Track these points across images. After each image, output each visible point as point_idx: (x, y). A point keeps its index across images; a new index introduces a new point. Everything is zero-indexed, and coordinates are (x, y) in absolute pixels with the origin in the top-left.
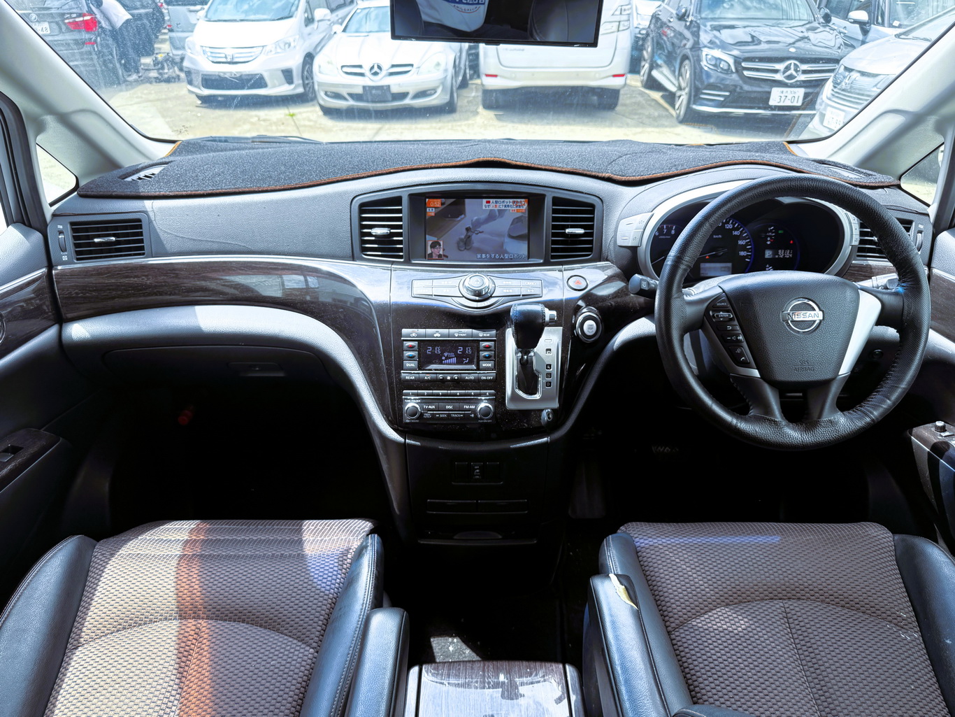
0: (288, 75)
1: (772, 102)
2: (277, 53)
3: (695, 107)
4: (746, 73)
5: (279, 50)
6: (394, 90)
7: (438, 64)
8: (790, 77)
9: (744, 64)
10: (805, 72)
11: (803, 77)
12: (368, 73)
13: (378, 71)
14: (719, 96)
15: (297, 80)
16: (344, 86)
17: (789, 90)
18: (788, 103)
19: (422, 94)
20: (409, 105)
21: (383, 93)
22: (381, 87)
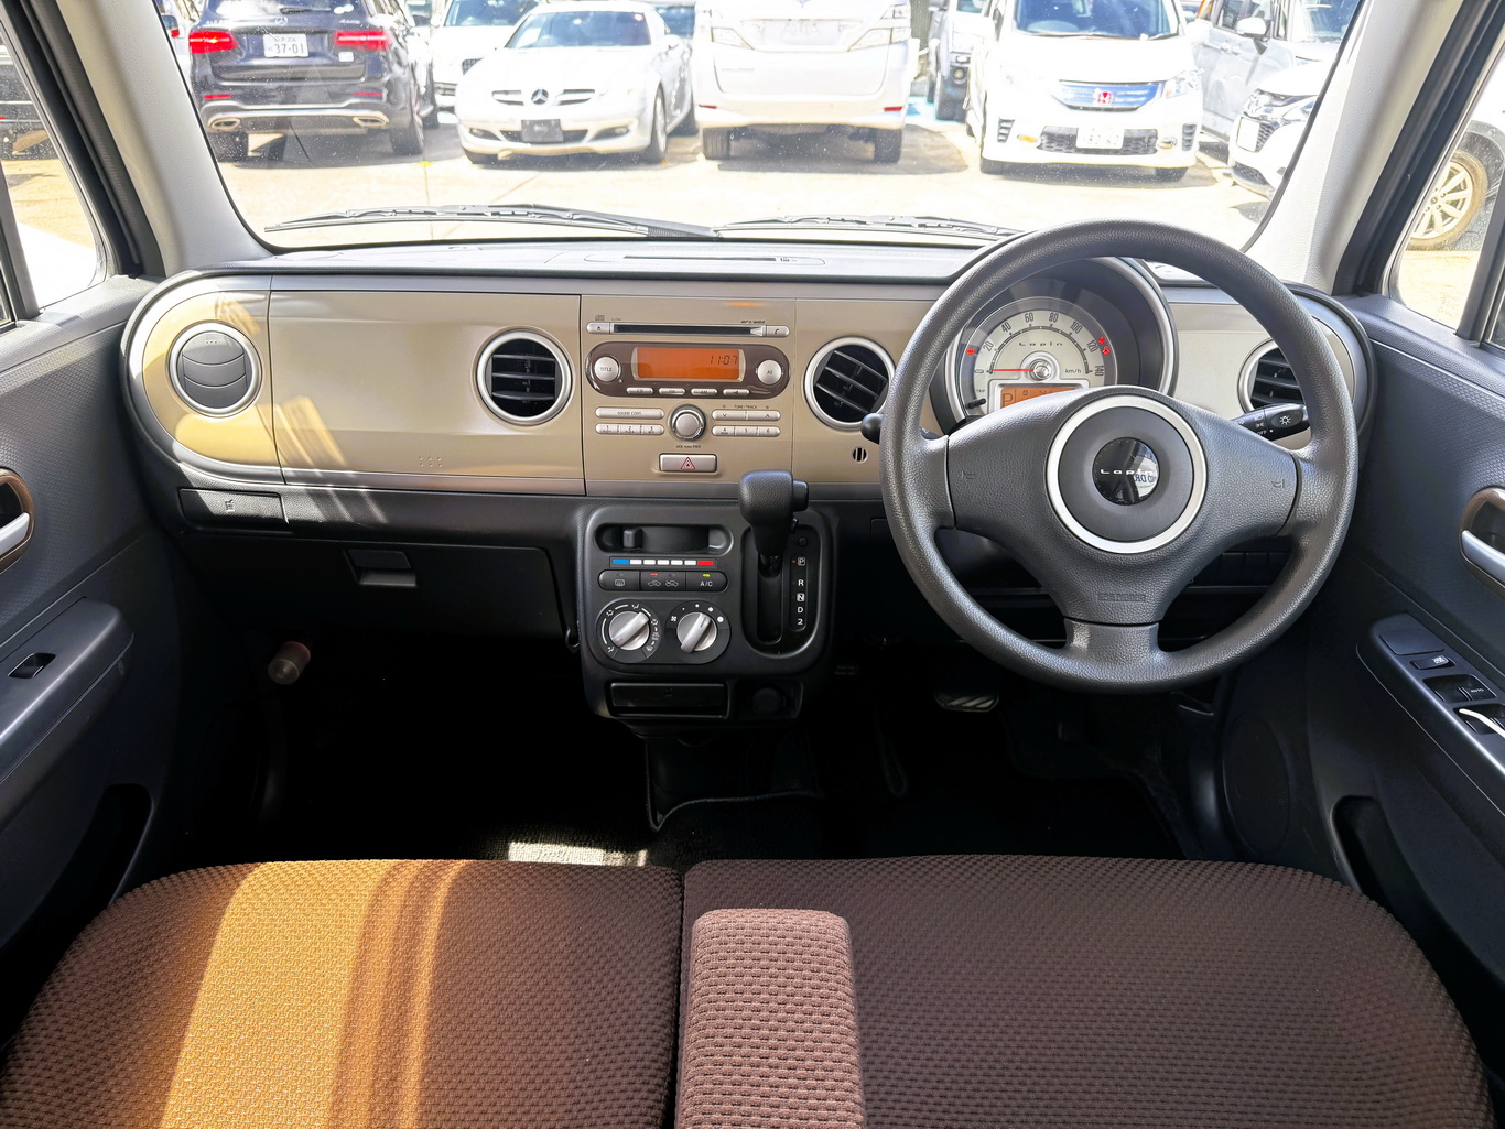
6: (567, 126)
7: (631, 89)
12: (529, 102)
13: (543, 98)
16: (496, 120)
19: (608, 133)
20: (587, 149)
21: (550, 130)
22: (546, 122)
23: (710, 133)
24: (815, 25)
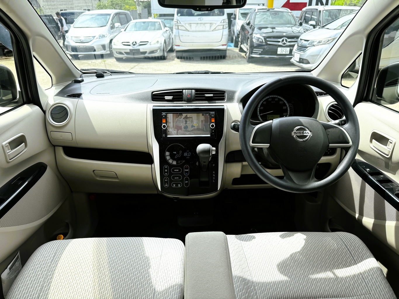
0: (104, 47)
1: (278, 53)
2: (99, 39)
3: (251, 55)
4: (268, 43)
5: (100, 38)
6: (141, 50)
7: (158, 42)
8: (284, 44)
9: (267, 39)
10: (289, 42)
11: (288, 44)
12: (131, 45)
13: (135, 44)
14: (259, 51)
15: (107, 49)
16: (123, 49)
17: (284, 48)
18: (284, 53)
19: (152, 52)
20: (147, 56)
21: (137, 51)
22: (136, 50)
23: (178, 51)
24: (204, 25)
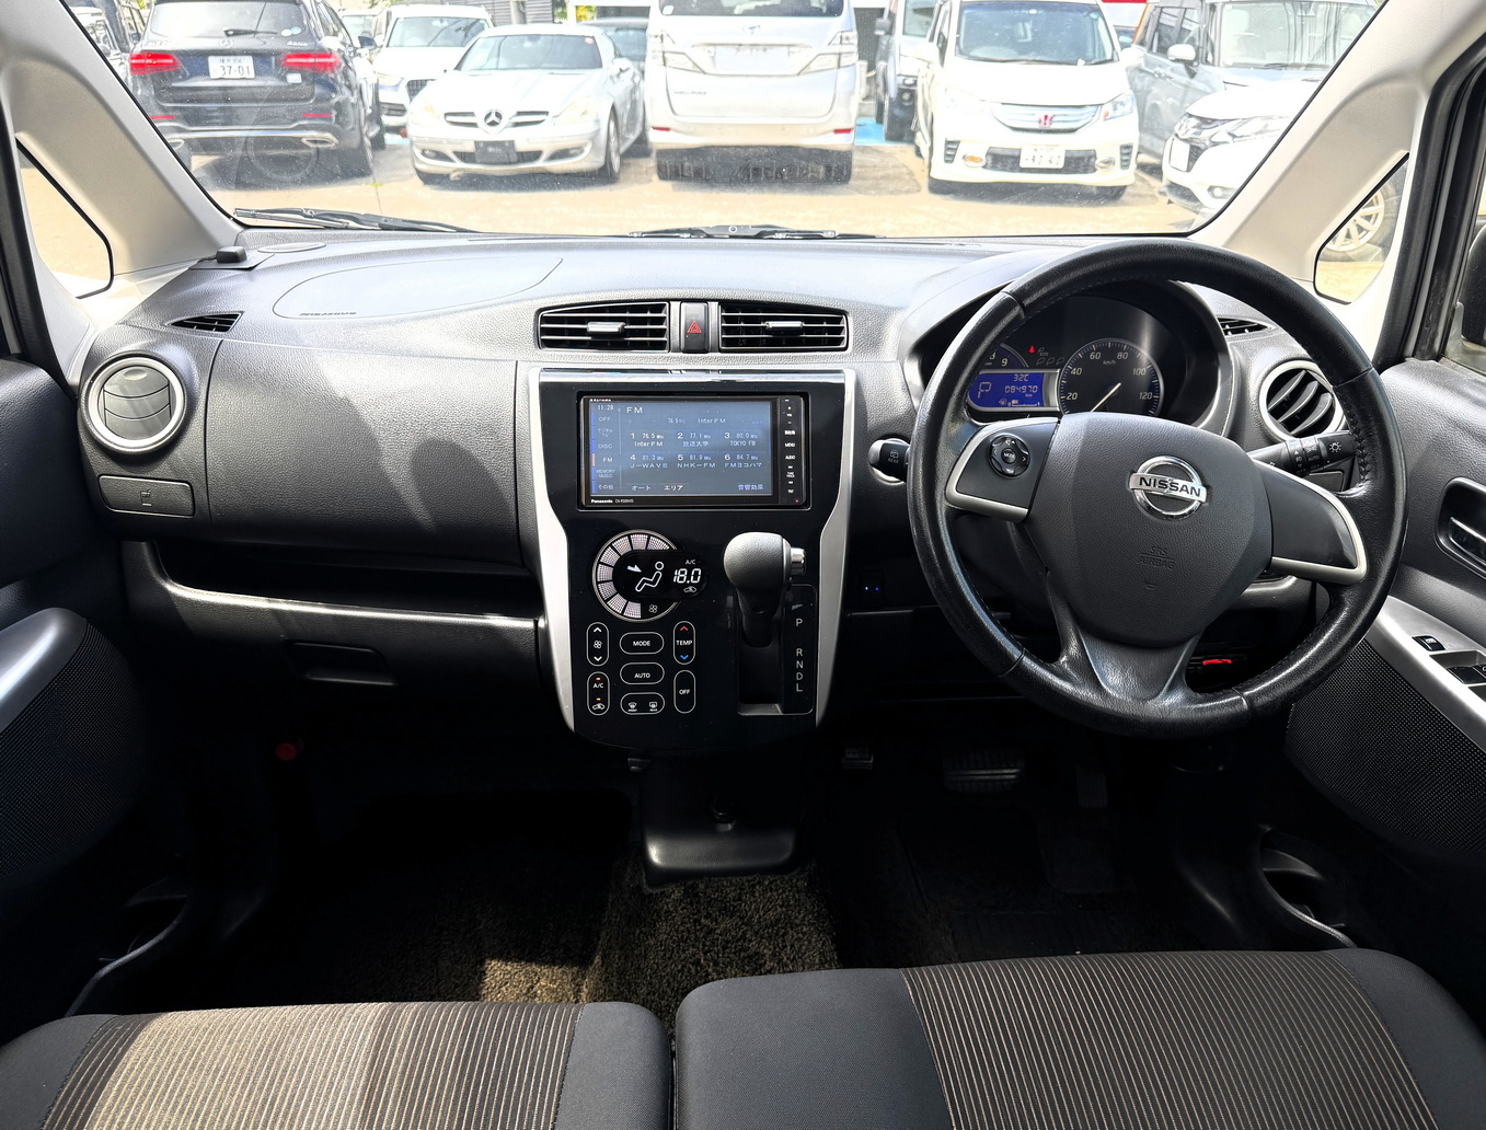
7: (584, 113)
12: (482, 123)
13: (497, 120)
16: (449, 142)
19: (562, 154)
20: (543, 168)
22: (502, 144)
24: (765, 50)
